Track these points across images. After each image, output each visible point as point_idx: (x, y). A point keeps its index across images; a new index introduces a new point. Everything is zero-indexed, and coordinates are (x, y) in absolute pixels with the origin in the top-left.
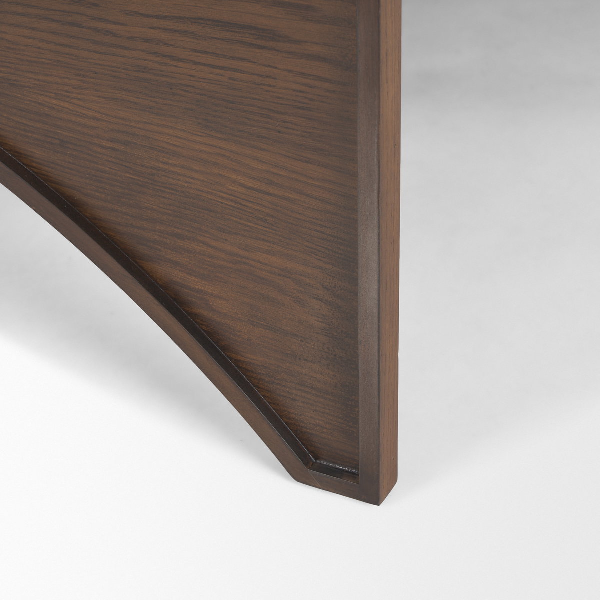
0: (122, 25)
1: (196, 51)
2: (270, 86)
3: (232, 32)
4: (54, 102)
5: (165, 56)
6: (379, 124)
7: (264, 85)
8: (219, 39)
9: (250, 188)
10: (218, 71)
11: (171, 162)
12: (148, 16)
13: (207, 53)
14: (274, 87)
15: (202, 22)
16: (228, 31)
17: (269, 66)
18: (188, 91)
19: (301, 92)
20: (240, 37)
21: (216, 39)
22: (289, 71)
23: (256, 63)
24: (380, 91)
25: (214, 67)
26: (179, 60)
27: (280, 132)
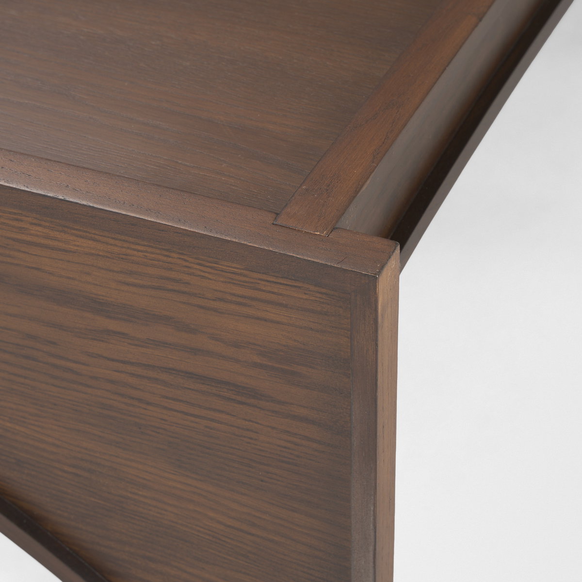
0: (84, 364)
1: (167, 398)
2: (251, 438)
3: (208, 385)
4: (9, 425)
5: (133, 398)
6: (375, 493)
7: (245, 437)
8: (193, 390)
9: (229, 526)
10: (193, 419)
11: (141, 493)
12: (113, 360)
13: (181, 401)
14: (256, 440)
15: (173, 372)
16: (203, 384)
17: (250, 421)
18: (159, 433)
19: (285, 447)
20: (216, 390)
21: (190, 389)
22: (273, 428)
23: (235, 416)
24: (376, 465)
25: (186, 414)
26: (148, 403)
27: (262, 481)
